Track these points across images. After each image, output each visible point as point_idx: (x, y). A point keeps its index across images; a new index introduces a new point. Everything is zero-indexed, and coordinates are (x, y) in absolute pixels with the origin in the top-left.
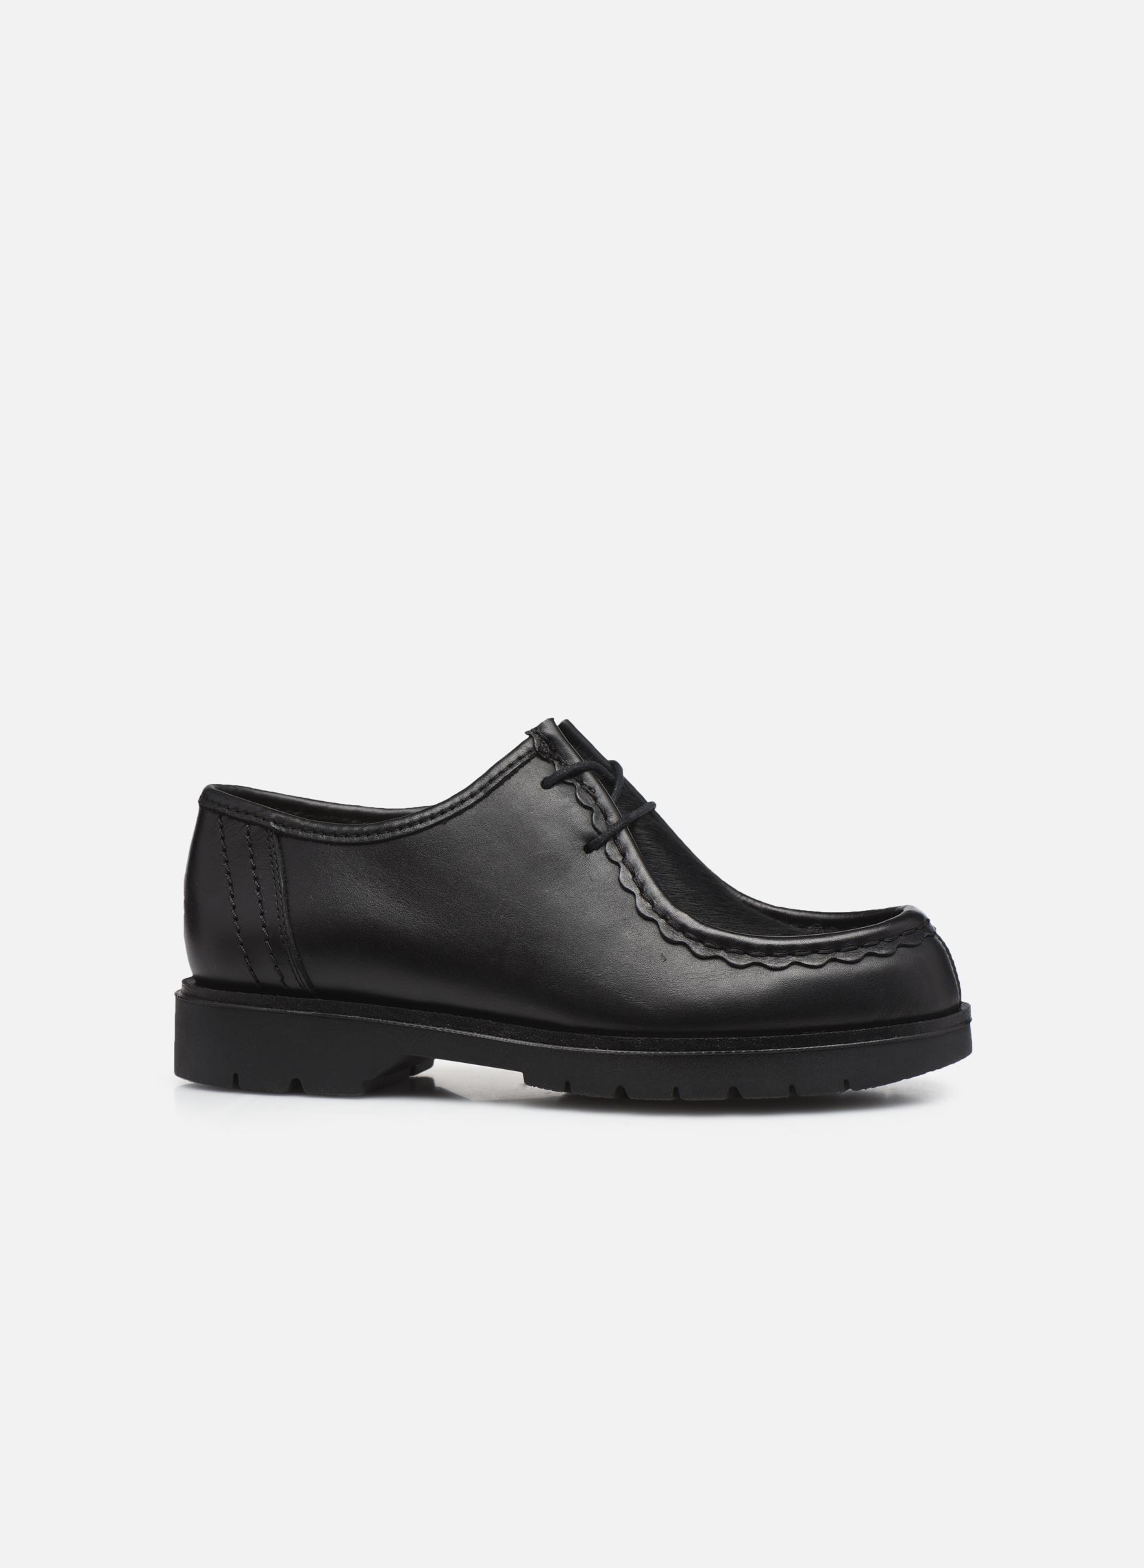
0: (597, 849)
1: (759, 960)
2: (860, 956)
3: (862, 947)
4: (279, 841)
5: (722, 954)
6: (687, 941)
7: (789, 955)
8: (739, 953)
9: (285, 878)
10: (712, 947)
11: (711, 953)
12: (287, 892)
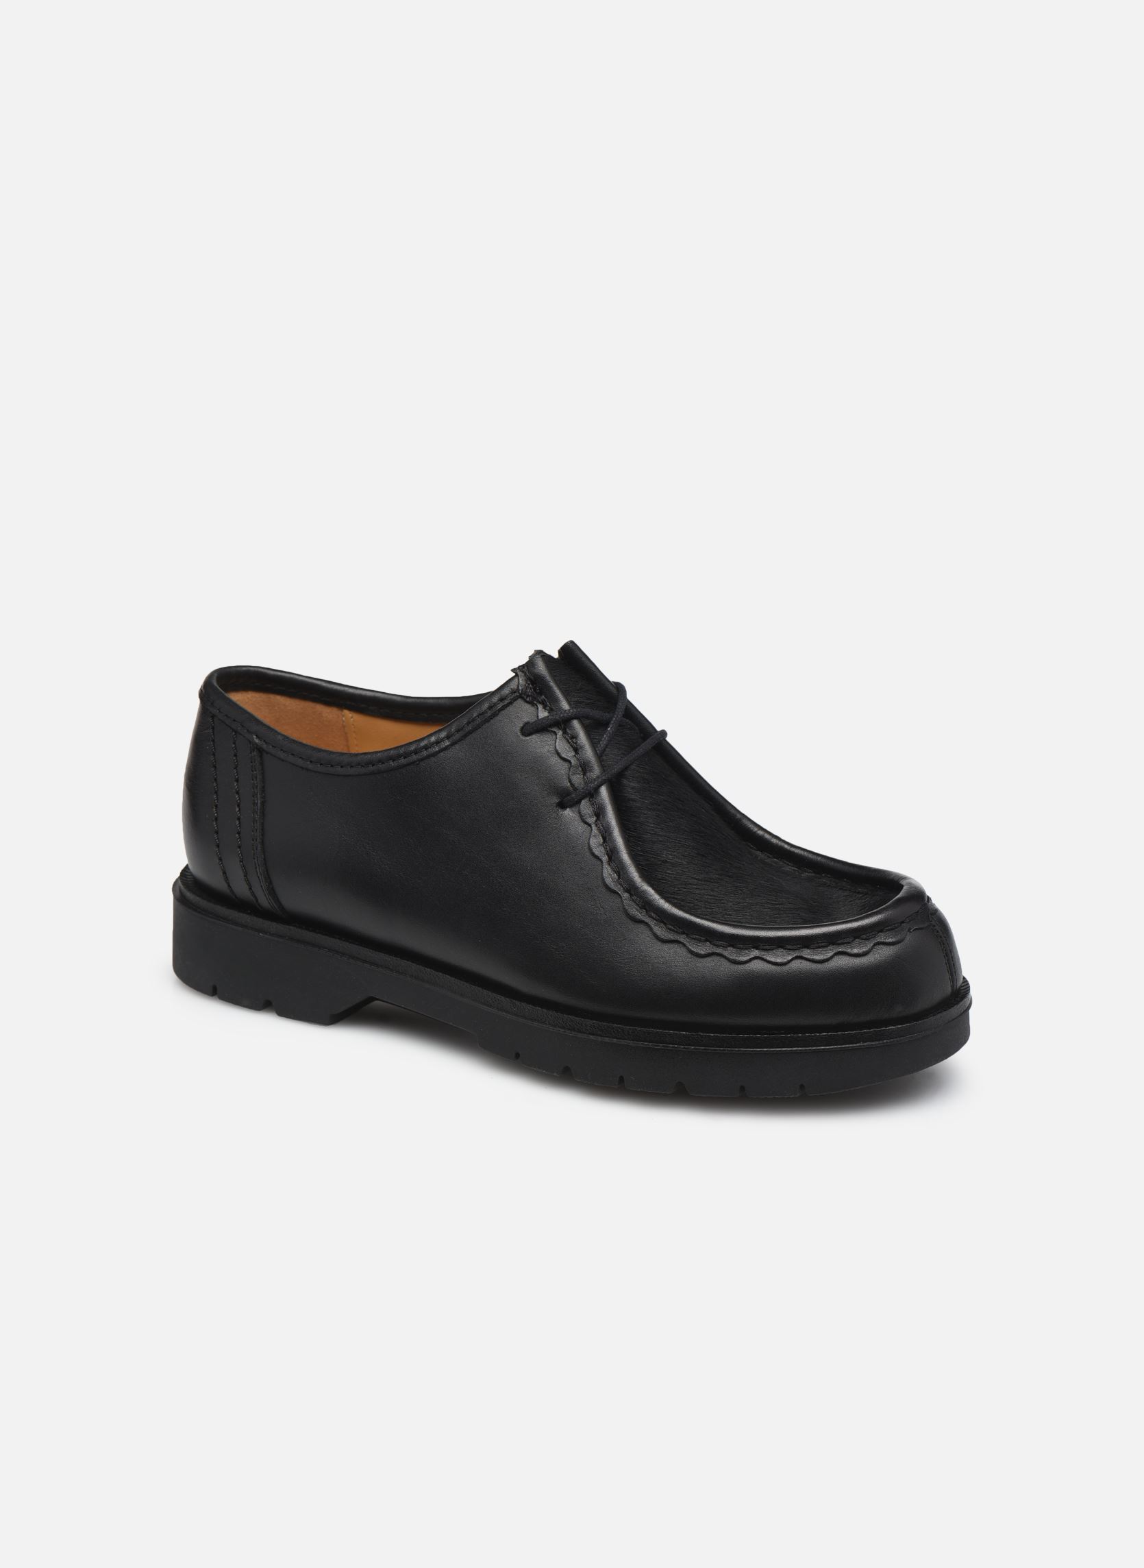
0: (571, 806)
1: (719, 950)
2: (830, 955)
3: (833, 944)
4: (261, 757)
5: (682, 938)
6: (648, 920)
7: (753, 948)
8: (700, 941)
9: (263, 797)
10: (673, 931)
11: (671, 936)
12: (263, 814)
